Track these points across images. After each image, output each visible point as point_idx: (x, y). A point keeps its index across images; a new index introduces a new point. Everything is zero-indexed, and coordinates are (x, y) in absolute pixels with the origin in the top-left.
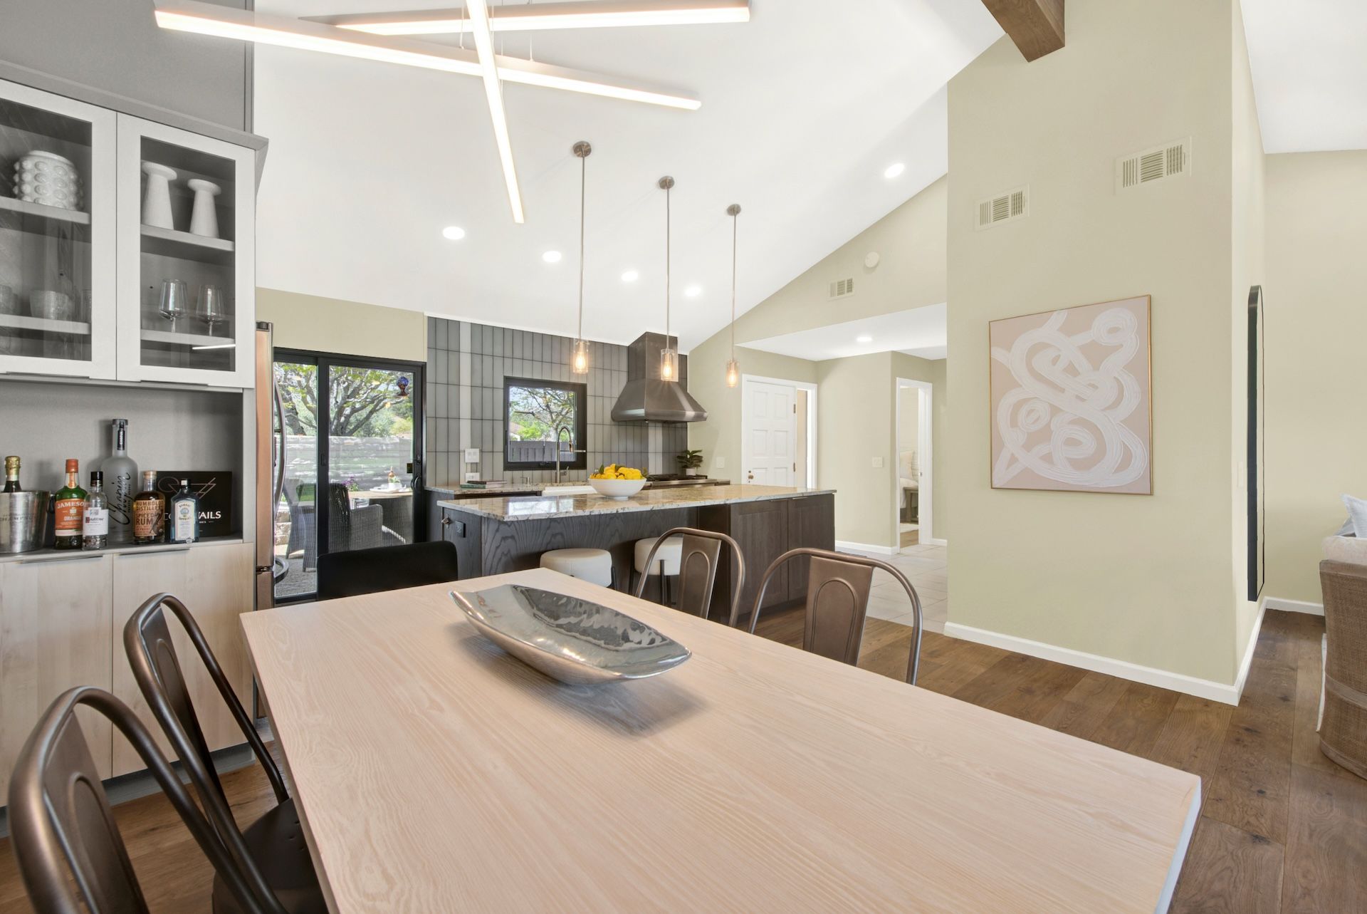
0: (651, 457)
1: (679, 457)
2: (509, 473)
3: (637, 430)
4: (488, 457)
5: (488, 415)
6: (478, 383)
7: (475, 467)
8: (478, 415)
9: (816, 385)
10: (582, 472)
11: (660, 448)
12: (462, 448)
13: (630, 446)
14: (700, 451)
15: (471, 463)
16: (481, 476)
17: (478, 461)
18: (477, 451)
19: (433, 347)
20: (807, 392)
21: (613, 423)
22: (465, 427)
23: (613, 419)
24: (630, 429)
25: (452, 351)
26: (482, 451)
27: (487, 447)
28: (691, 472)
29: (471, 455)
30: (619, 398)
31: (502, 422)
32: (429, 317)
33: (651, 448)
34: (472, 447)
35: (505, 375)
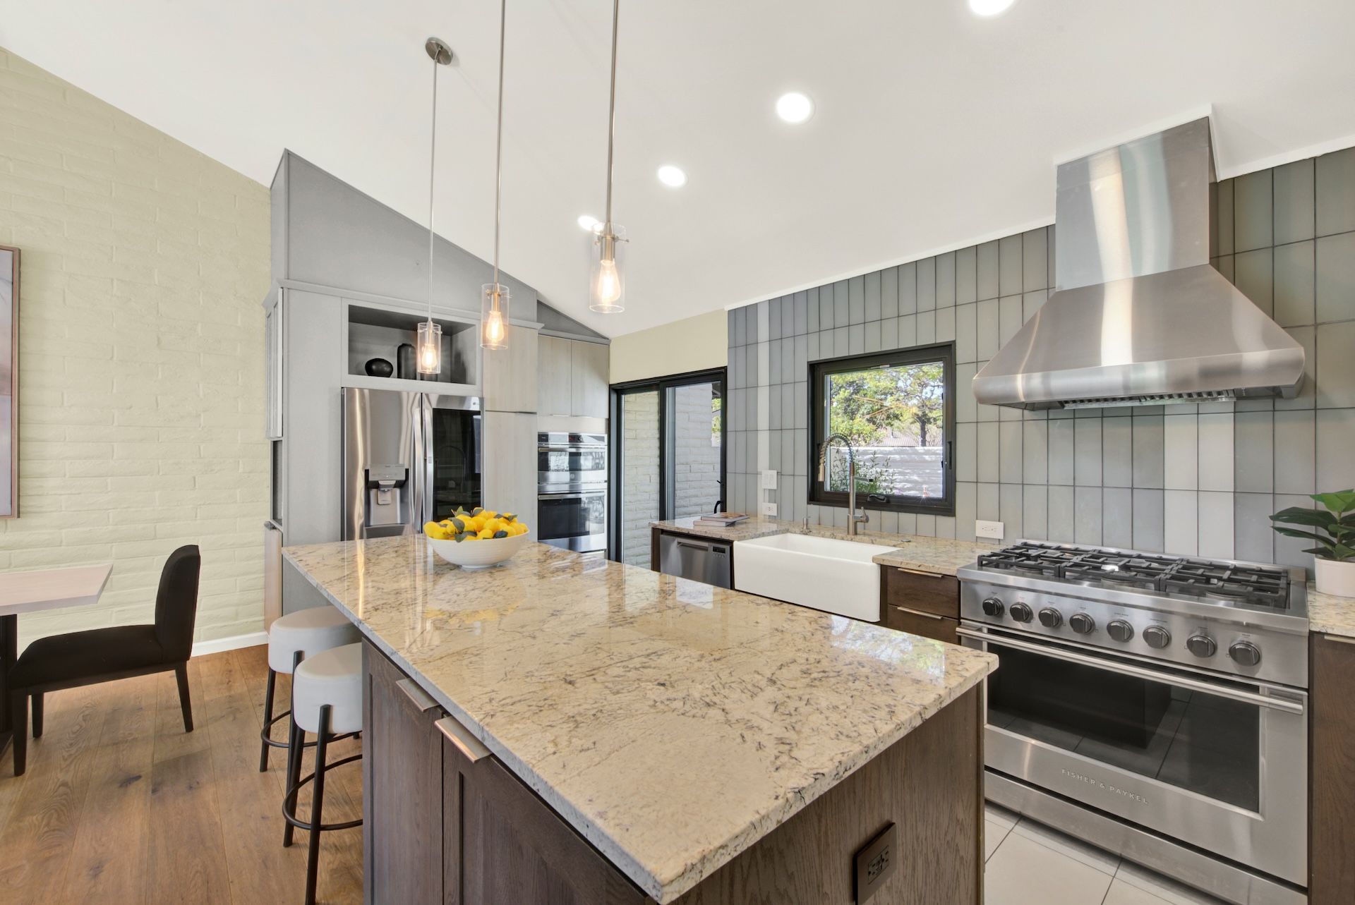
0: (1178, 509)
2: (815, 508)
4: (788, 481)
5: (788, 423)
6: (777, 380)
7: (774, 496)
8: (777, 423)
10: (942, 522)
12: (759, 468)
15: (769, 490)
16: (779, 509)
17: (774, 487)
18: (774, 473)
19: (734, 345)
22: (763, 439)
25: (750, 345)
26: (780, 474)
27: (788, 469)
29: (768, 479)
31: (806, 432)
32: (729, 310)
34: (771, 468)
35: (810, 360)
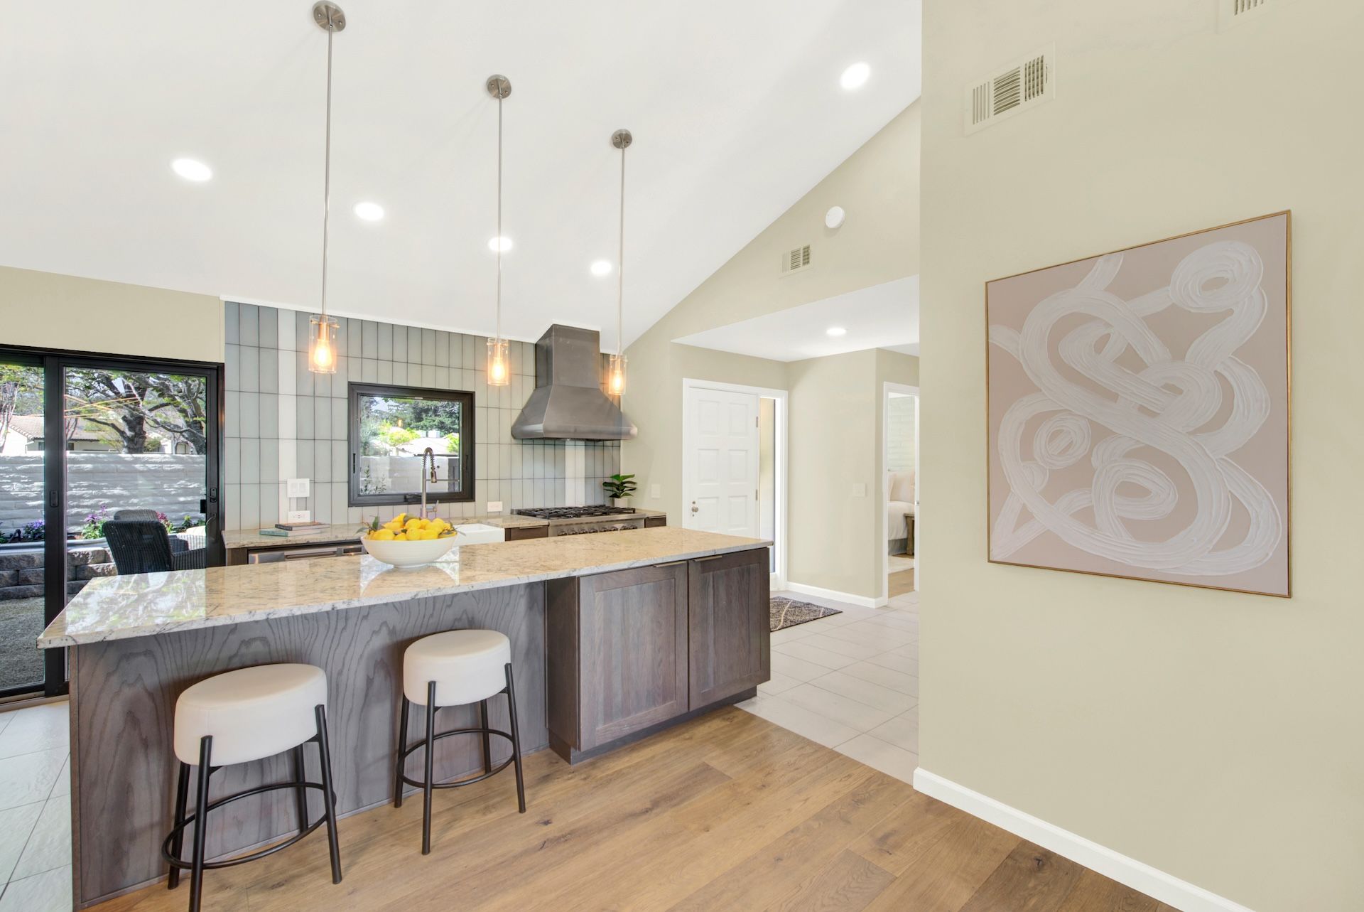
0: (569, 484)
1: (605, 484)
2: (356, 511)
3: (549, 451)
4: (323, 488)
5: (323, 432)
6: (307, 393)
7: (303, 503)
8: (308, 433)
9: (787, 392)
10: (467, 506)
11: (581, 472)
12: (282, 478)
13: (539, 469)
14: (632, 476)
15: (297, 498)
16: (314, 515)
17: (307, 494)
18: (307, 481)
19: (235, 342)
20: (775, 400)
21: (514, 441)
22: (288, 452)
23: (514, 436)
24: (539, 449)
25: (266, 349)
26: (313, 482)
27: (323, 475)
28: (620, 503)
29: (297, 488)
30: (523, 411)
31: (346, 442)
32: (226, 302)
33: (569, 472)
34: (299, 476)
35: (350, 380)
